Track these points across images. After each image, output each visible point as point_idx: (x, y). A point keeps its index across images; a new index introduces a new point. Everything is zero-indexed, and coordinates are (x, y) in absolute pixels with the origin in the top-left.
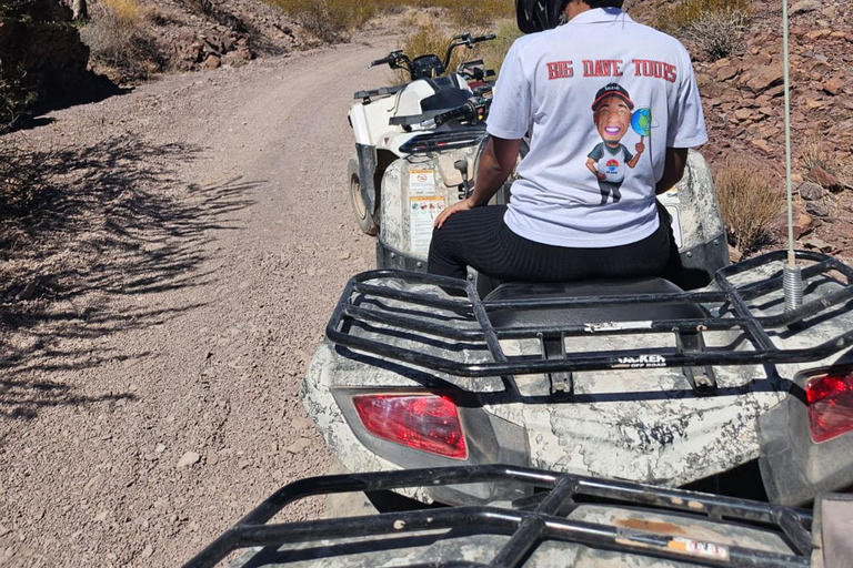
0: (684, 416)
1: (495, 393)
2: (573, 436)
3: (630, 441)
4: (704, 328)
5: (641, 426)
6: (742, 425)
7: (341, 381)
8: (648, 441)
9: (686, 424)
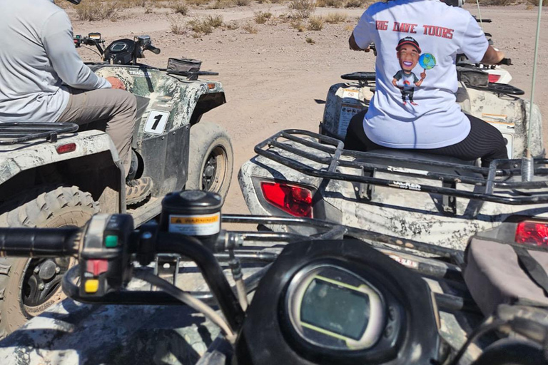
0: (431, 222)
1: (330, 192)
2: (366, 219)
3: (396, 228)
4: (459, 181)
5: (403, 222)
6: (466, 235)
7: (256, 173)
8: (406, 229)
9: (431, 226)
